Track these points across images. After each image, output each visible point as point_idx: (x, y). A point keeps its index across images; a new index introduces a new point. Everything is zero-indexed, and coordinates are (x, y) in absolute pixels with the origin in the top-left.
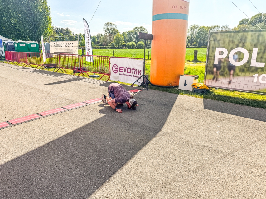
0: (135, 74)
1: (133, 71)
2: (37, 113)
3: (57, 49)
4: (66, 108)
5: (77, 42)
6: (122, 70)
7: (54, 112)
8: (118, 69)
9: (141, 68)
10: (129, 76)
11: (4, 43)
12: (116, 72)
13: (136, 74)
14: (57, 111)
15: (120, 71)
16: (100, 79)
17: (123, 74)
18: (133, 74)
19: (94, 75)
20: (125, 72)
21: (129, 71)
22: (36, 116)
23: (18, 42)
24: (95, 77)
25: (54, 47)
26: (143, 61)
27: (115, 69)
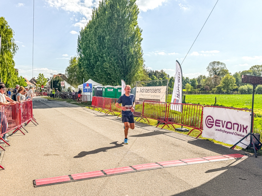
0: (238, 130)
1: (236, 126)
2: (102, 170)
3: (142, 95)
4: (135, 168)
5: (166, 87)
6: (219, 123)
7: (120, 171)
8: (213, 122)
9: (247, 123)
10: (229, 133)
11: (94, 87)
12: (211, 126)
13: (240, 131)
14: (124, 170)
15: (216, 125)
16: (188, 135)
17: (220, 130)
18: (235, 131)
19: (182, 128)
20: (223, 127)
21: (229, 126)
22: (99, 173)
23: (106, 87)
24: (182, 131)
25: (140, 93)
26: (251, 113)
27: (210, 122)
